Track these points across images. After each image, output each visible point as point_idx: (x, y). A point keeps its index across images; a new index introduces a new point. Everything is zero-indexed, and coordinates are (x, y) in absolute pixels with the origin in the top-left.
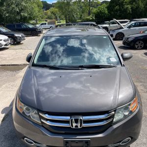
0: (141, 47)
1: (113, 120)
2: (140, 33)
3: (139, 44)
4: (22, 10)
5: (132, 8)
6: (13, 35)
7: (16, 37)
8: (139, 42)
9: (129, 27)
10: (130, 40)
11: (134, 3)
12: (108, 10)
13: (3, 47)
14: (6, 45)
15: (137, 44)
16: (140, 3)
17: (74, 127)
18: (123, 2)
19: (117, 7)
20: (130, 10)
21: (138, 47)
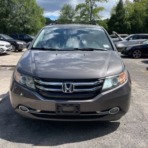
0: (139, 56)
1: (102, 87)
2: (138, 43)
3: (136, 53)
4: (26, 22)
5: (131, 24)
6: (15, 42)
7: (18, 44)
8: (137, 52)
9: (128, 39)
10: (128, 49)
11: (134, 20)
12: (108, 25)
13: (4, 52)
14: (8, 50)
15: (135, 54)
16: (140, 20)
17: (66, 92)
18: (123, 19)
19: (117, 23)
20: (130, 26)
21: (136, 56)
